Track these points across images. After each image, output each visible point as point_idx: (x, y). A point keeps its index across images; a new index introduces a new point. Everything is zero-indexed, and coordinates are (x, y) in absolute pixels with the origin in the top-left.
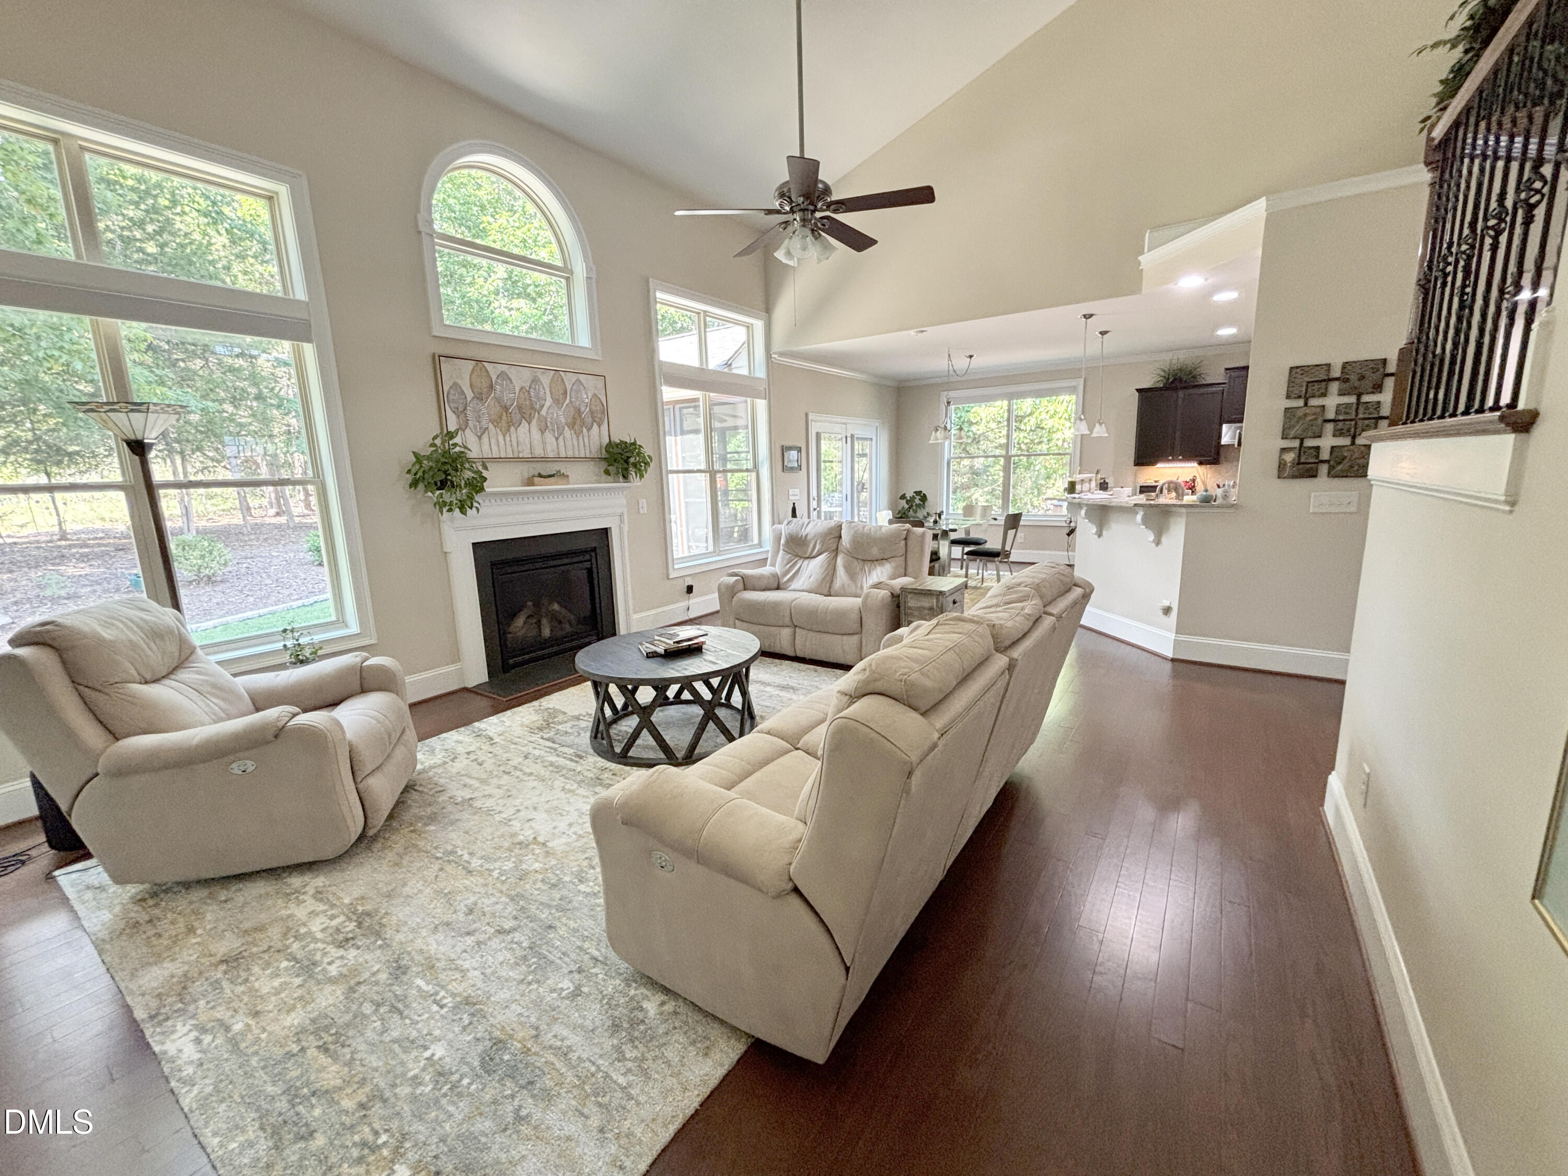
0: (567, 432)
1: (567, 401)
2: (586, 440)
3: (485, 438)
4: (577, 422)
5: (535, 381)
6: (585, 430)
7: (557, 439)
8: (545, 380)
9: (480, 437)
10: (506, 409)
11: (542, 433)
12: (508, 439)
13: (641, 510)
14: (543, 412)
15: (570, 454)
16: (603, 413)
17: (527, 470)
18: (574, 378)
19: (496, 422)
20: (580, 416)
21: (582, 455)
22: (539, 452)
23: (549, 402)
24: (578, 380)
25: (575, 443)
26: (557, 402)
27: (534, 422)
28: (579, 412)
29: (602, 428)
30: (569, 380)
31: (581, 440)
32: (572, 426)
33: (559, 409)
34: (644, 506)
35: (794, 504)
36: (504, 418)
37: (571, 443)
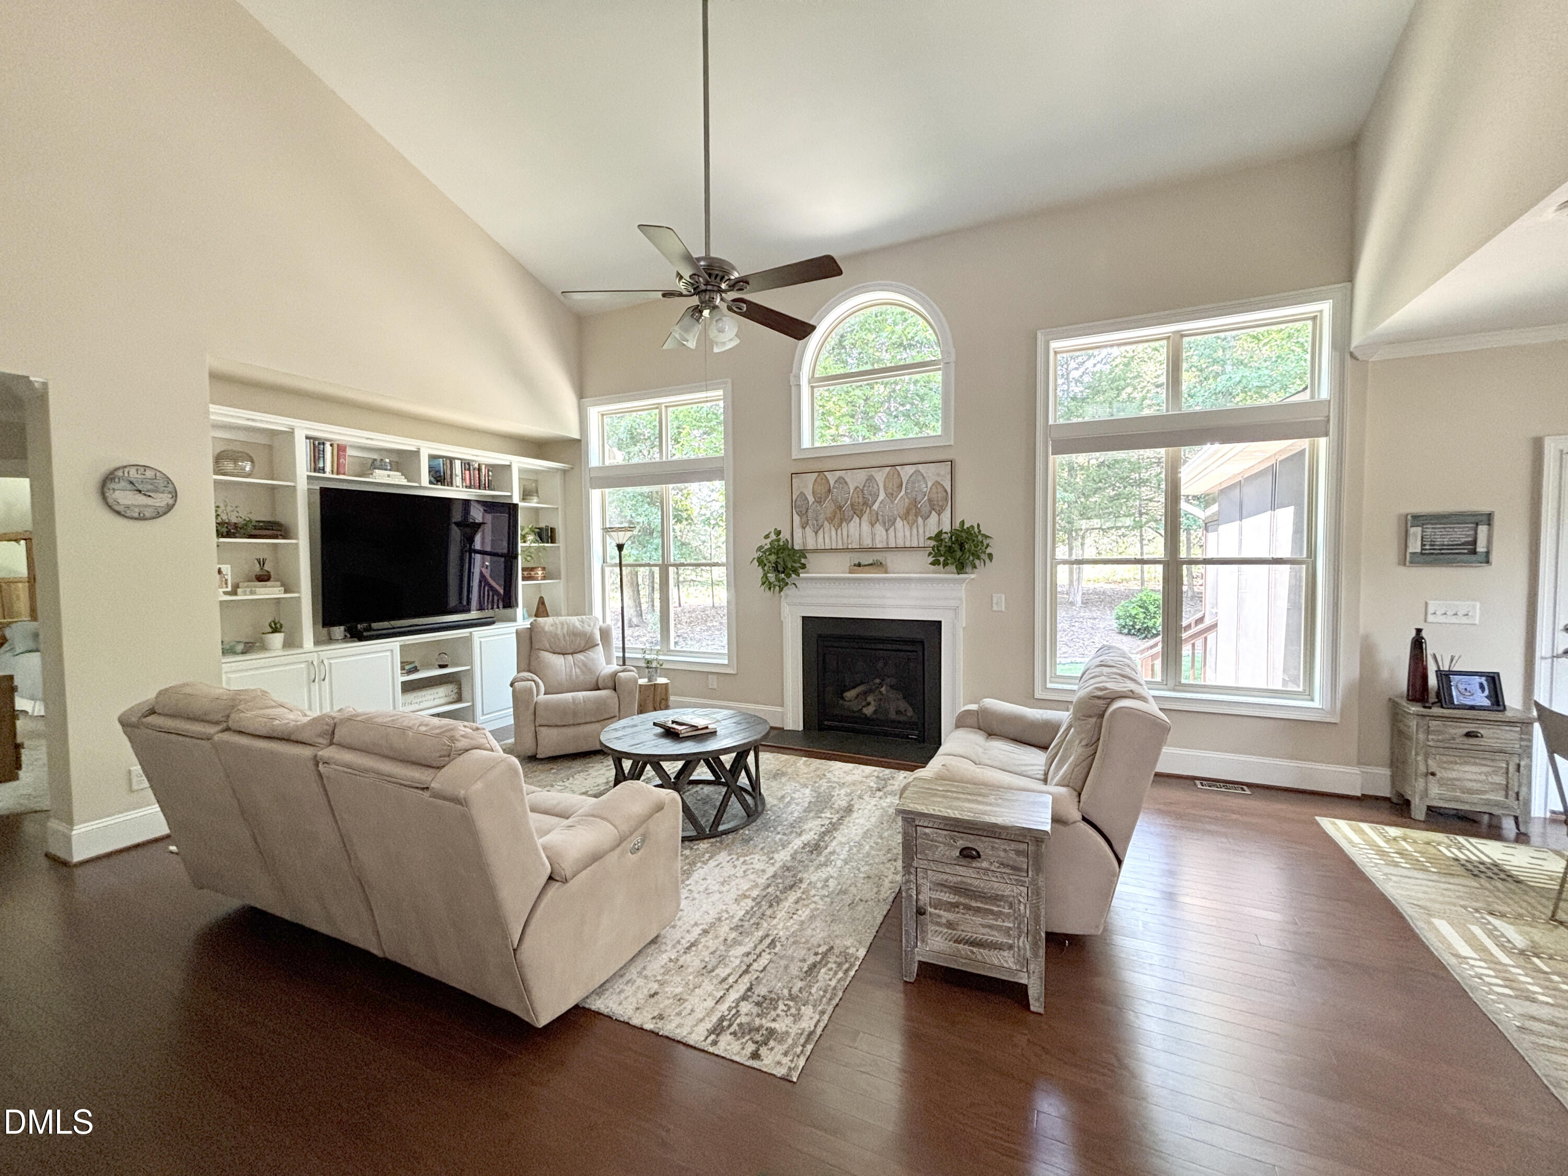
0: (899, 523)
1: (903, 493)
2: (921, 531)
3: (820, 533)
4: (913, 512)
5: (870, 479)
6: (920, 520)
7: (887, 531)
8: (880, 476)
9: (816, 533)
10: (840, 508)
11: (873, 525)
12: (839, 532)
13: (995, 608)
14: (875, 507)
15: (901, 544)
16: (946, 499)
17: (846, 560)
18: (910, 470)
19: (831, 520)
20: (916, 507)
21: (915, 545)
22: (867, 542)
23: (882, 496)
24: (917, 471)
25: (908, 534)
26: (891, 496)
27: (865, 517)
28: (915, 502)
29: (942, 516)
30: (905, 473)
31: (915, 530)
32: (905, 517)
33: (892, 502)
34: (1000, 602)
35: (1419, 631)
36: (838, 516)
37: (902, 533)
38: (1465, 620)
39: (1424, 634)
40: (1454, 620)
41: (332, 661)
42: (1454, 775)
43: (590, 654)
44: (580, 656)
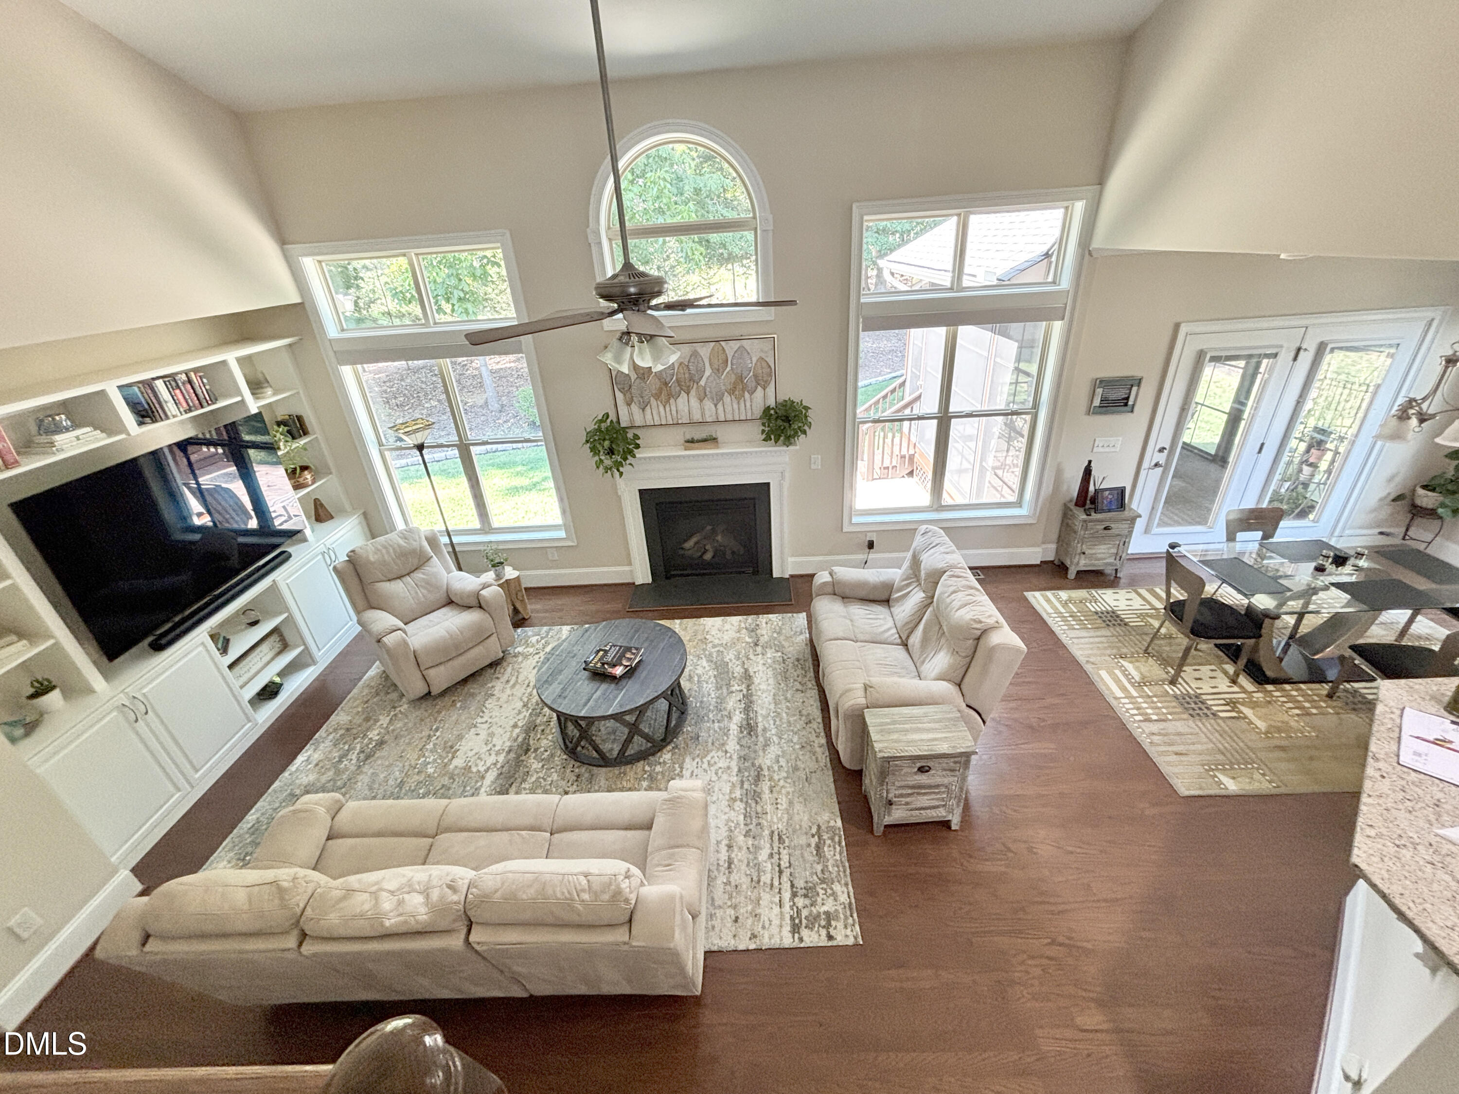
0: (727, 398)
1: (728, 369)
2: (748, 404)
3: (648, 409)
4: (739, 387)
5: (695, 354)
6: (747, 395)
7: (716, 405)
8: (705, 351)
9: (643, 410)
10: (666, 384)
11: (701, 401)
12: (668, 409)
13: (813, 467)
14: (702, 383)
15: (730, 417)
16: (771, 376)
17: (680, 435)
18: (735, 345)
19: (657, 397)
20: (742, 382)
21: (743, 418)
22: (697, 417)
23: (708, 372)
24: (741, 347)
25: (736, 406)
26: (718, 371)
27: (693, 393)
28: (741, 378)
29: (767, 390)
30: (731, 348)
31: (742, 405)
32: (731, 392)
33: (719, 378)
34: (817, 462)
35: (1090, 462)
36: (664, 393)
37: (730, 407)
38: (1113, 450)
39: (1092, 464)
40: (1107, 450)
41: (145, 691)
42: (1094, 551)
43: (427, 569)
44: (418, 575)
